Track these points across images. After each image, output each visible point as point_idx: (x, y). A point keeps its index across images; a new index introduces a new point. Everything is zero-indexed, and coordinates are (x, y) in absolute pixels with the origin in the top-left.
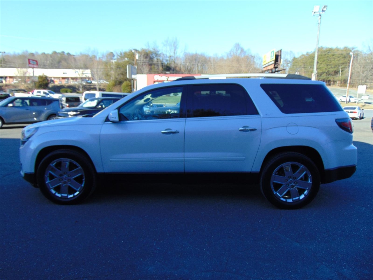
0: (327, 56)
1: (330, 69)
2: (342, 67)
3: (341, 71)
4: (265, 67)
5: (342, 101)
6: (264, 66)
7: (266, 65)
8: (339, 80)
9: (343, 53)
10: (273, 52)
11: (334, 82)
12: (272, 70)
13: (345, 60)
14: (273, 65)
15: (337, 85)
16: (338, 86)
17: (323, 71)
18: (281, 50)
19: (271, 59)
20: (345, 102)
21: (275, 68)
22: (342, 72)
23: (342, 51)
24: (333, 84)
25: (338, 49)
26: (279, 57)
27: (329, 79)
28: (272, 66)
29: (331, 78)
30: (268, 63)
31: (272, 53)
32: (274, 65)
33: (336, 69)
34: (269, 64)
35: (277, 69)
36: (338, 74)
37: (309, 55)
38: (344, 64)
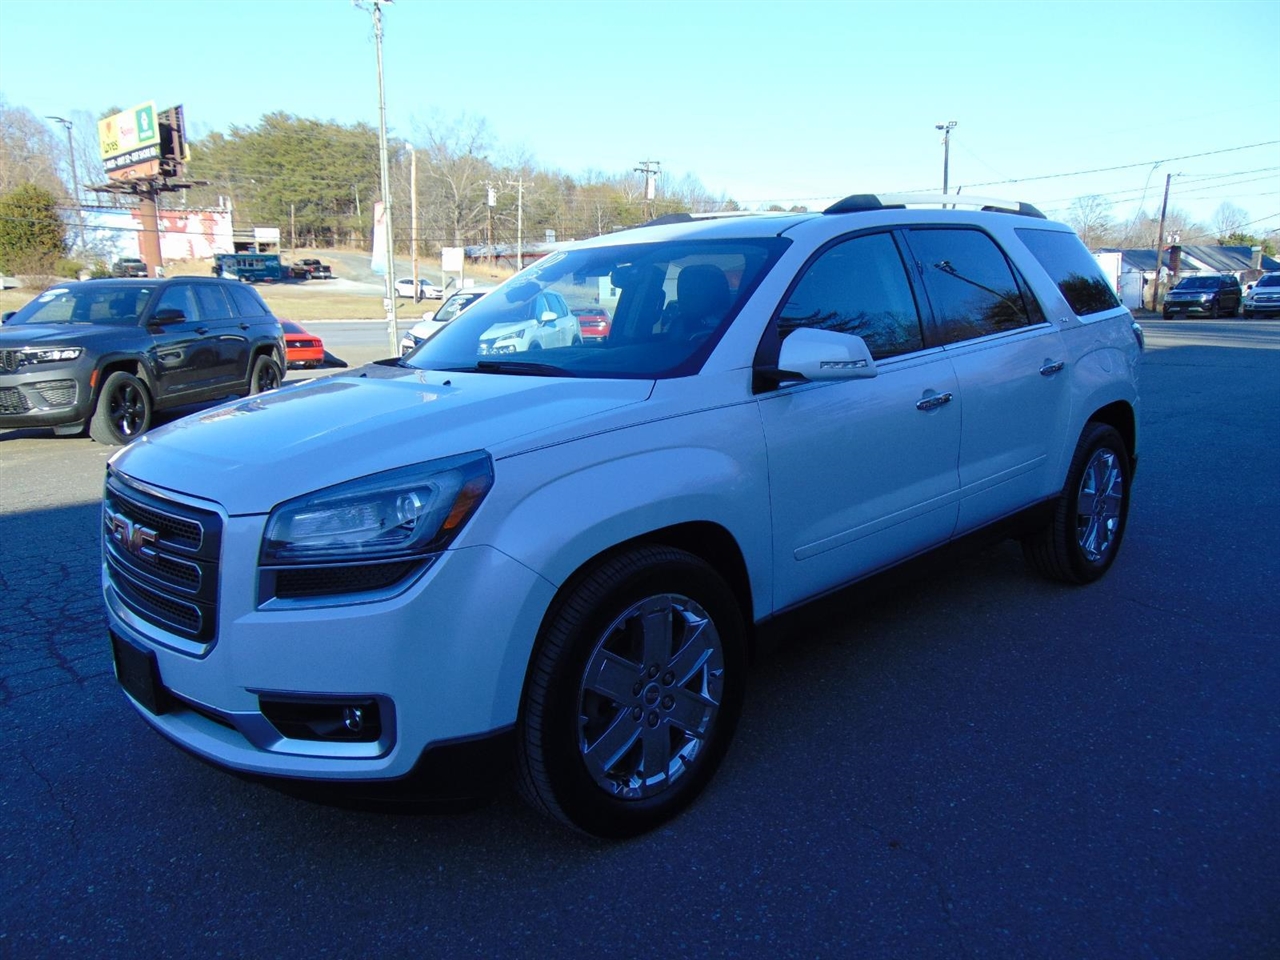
0: (306, 145)
1: (324, 192)
2: (362, 185)
3: (360, 201)
4: (118, 168)
5: (401, 294)
6: (111, 164)
7: (121, 161)
8: (356, 229)
9: (357, 140)
10: (148, 110)
11: (343, 234)
12: (151, 180)
13: (367, 166)
14: (156, 163)
15: (353, 243)
16: (358, 247)
17: (305, 197)
18: (178, 110)
19: (141, 140)
20: (412, 297)
21: (166, 174)
22: (364, 204)
23: (353, 134)
24: (340, 242)
25: (338, 126)
26: (175, 135)
27: (325, 225)
28: (155, 168)
29: (331, 222)
30: (130, 153)
31: (144, 115)
32: (161, 164)
33: (343, 192)
34: (135, 157)
35: (170, 181)
36: (352, 209)
37: (242, 138)
38: (366, 179)
